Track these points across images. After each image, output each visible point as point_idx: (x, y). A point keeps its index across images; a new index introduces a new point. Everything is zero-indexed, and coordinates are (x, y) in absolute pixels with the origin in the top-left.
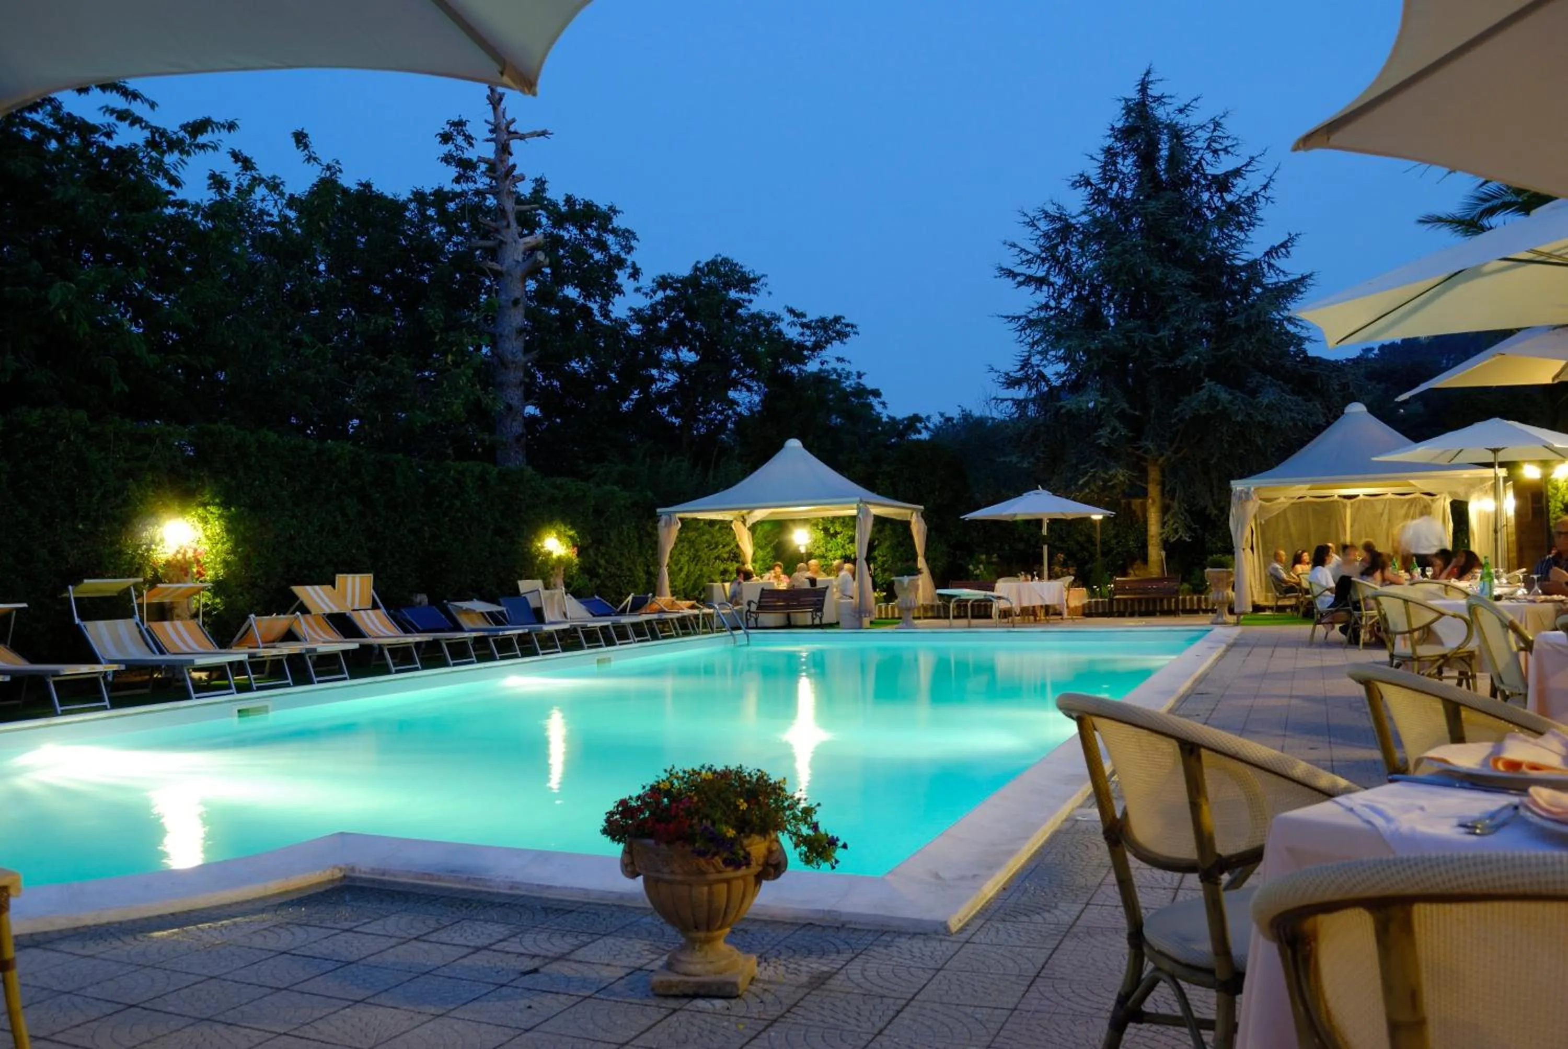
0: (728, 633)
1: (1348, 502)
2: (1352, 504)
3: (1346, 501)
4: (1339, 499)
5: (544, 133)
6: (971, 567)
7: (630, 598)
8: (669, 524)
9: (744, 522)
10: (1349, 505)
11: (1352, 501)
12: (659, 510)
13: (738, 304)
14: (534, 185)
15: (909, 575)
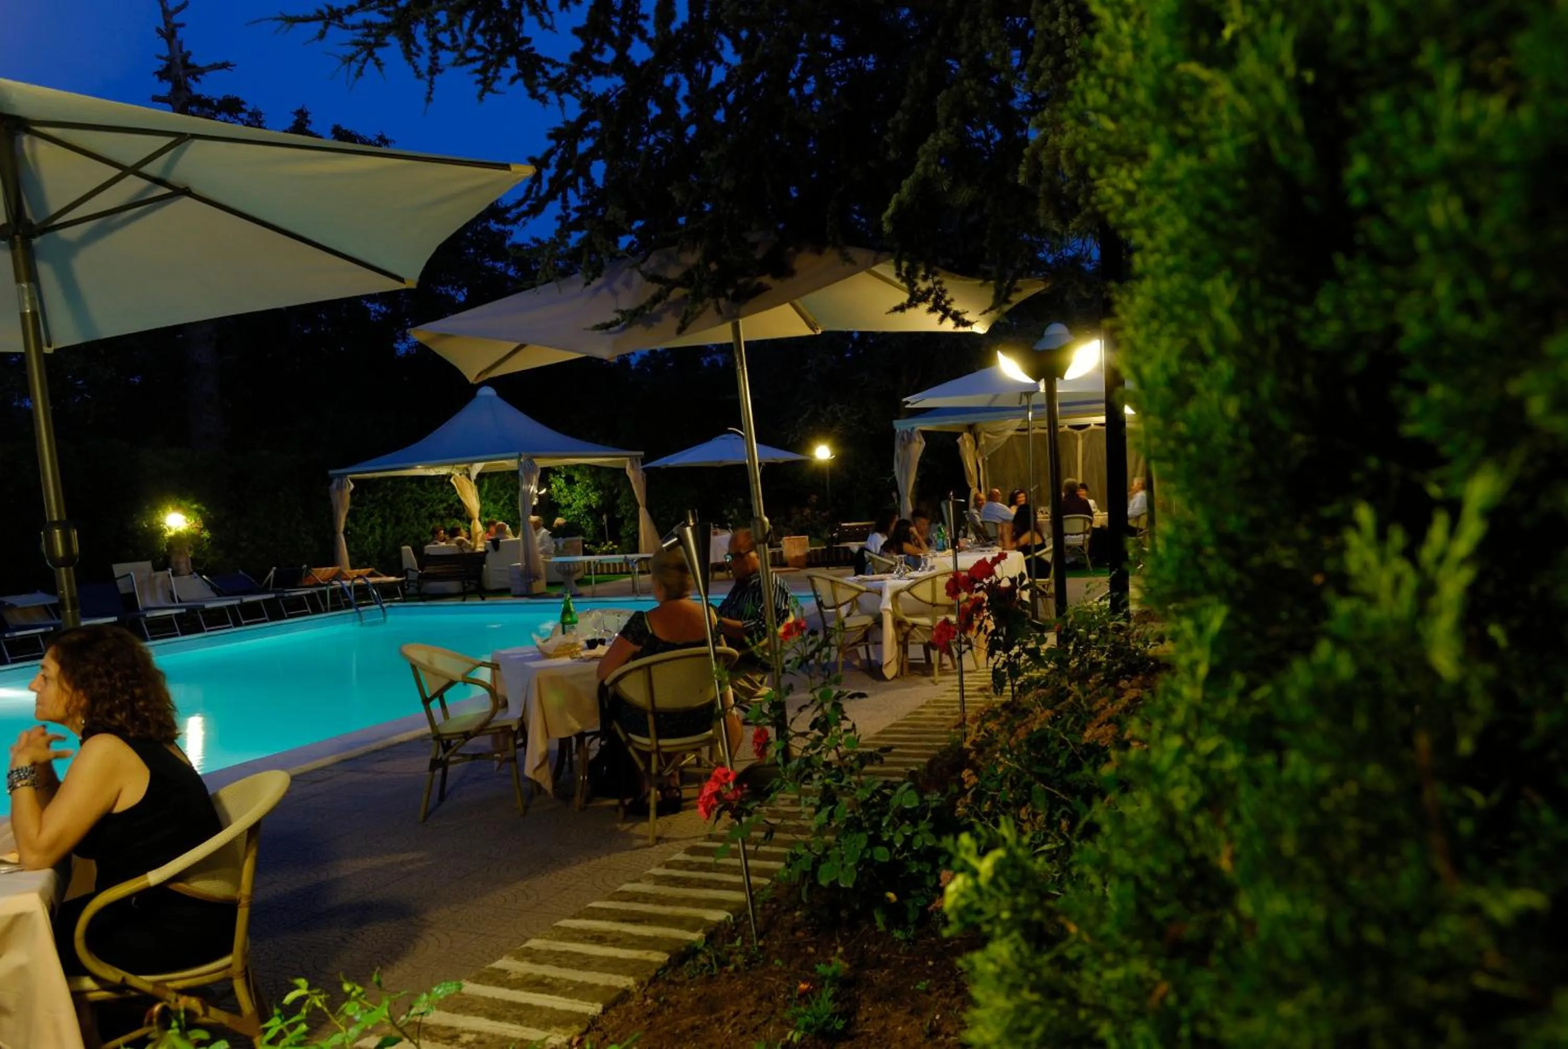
0: (354, 610)
1: (1079, 433)
2: (1083, 435)
3: (1076, 432)
4: (1069, 430)
5: (225, 66)
6: (725, 512)
7: (272, 573)
8: (341, 487)
9: (468, 476)
10: (1080, 436)
11: (1083, 431)
12: (331, 472)
13: (503, 235)
14: (295, 118)
15: (564, 537)
